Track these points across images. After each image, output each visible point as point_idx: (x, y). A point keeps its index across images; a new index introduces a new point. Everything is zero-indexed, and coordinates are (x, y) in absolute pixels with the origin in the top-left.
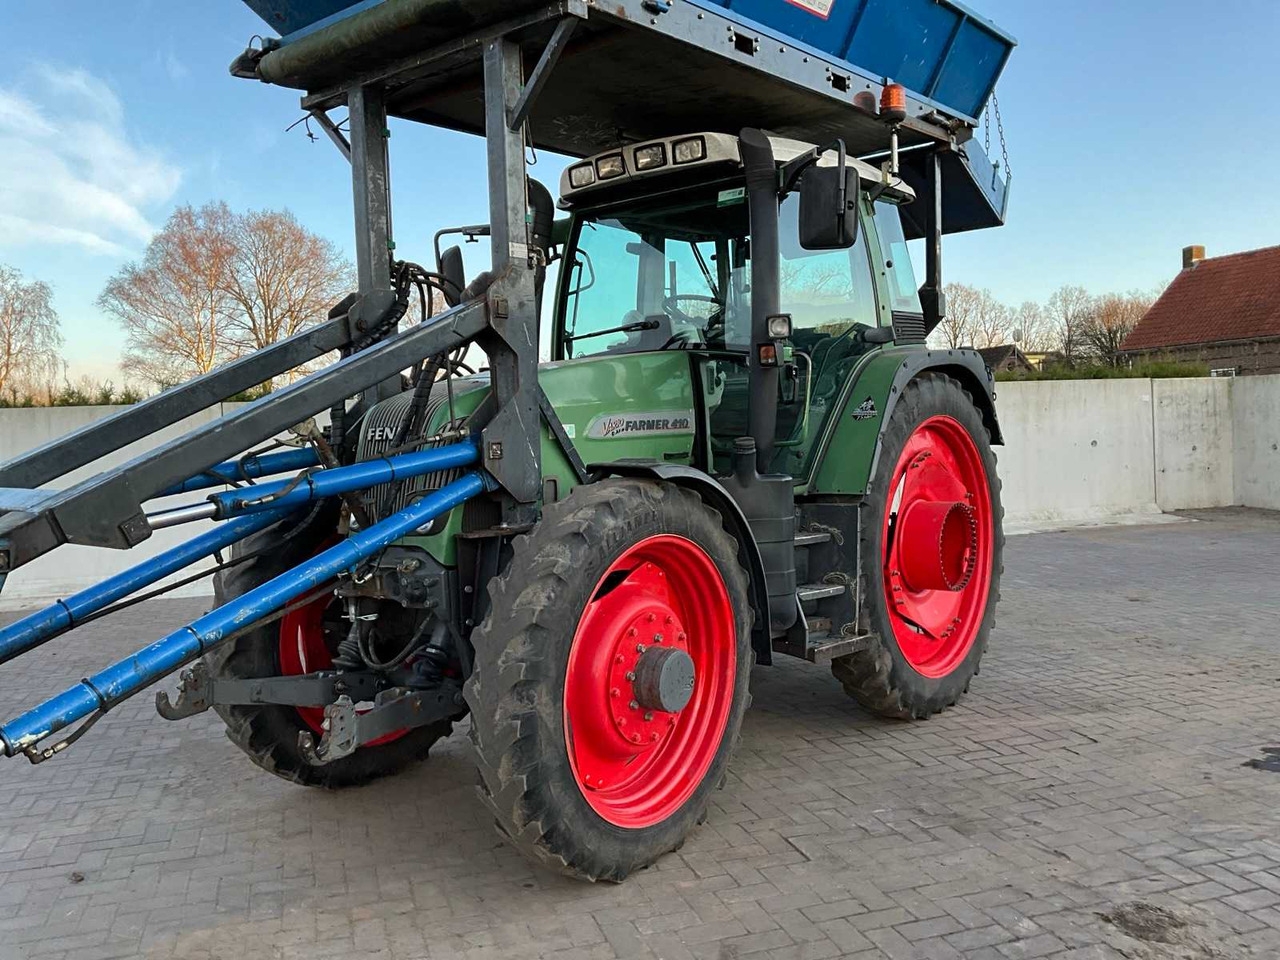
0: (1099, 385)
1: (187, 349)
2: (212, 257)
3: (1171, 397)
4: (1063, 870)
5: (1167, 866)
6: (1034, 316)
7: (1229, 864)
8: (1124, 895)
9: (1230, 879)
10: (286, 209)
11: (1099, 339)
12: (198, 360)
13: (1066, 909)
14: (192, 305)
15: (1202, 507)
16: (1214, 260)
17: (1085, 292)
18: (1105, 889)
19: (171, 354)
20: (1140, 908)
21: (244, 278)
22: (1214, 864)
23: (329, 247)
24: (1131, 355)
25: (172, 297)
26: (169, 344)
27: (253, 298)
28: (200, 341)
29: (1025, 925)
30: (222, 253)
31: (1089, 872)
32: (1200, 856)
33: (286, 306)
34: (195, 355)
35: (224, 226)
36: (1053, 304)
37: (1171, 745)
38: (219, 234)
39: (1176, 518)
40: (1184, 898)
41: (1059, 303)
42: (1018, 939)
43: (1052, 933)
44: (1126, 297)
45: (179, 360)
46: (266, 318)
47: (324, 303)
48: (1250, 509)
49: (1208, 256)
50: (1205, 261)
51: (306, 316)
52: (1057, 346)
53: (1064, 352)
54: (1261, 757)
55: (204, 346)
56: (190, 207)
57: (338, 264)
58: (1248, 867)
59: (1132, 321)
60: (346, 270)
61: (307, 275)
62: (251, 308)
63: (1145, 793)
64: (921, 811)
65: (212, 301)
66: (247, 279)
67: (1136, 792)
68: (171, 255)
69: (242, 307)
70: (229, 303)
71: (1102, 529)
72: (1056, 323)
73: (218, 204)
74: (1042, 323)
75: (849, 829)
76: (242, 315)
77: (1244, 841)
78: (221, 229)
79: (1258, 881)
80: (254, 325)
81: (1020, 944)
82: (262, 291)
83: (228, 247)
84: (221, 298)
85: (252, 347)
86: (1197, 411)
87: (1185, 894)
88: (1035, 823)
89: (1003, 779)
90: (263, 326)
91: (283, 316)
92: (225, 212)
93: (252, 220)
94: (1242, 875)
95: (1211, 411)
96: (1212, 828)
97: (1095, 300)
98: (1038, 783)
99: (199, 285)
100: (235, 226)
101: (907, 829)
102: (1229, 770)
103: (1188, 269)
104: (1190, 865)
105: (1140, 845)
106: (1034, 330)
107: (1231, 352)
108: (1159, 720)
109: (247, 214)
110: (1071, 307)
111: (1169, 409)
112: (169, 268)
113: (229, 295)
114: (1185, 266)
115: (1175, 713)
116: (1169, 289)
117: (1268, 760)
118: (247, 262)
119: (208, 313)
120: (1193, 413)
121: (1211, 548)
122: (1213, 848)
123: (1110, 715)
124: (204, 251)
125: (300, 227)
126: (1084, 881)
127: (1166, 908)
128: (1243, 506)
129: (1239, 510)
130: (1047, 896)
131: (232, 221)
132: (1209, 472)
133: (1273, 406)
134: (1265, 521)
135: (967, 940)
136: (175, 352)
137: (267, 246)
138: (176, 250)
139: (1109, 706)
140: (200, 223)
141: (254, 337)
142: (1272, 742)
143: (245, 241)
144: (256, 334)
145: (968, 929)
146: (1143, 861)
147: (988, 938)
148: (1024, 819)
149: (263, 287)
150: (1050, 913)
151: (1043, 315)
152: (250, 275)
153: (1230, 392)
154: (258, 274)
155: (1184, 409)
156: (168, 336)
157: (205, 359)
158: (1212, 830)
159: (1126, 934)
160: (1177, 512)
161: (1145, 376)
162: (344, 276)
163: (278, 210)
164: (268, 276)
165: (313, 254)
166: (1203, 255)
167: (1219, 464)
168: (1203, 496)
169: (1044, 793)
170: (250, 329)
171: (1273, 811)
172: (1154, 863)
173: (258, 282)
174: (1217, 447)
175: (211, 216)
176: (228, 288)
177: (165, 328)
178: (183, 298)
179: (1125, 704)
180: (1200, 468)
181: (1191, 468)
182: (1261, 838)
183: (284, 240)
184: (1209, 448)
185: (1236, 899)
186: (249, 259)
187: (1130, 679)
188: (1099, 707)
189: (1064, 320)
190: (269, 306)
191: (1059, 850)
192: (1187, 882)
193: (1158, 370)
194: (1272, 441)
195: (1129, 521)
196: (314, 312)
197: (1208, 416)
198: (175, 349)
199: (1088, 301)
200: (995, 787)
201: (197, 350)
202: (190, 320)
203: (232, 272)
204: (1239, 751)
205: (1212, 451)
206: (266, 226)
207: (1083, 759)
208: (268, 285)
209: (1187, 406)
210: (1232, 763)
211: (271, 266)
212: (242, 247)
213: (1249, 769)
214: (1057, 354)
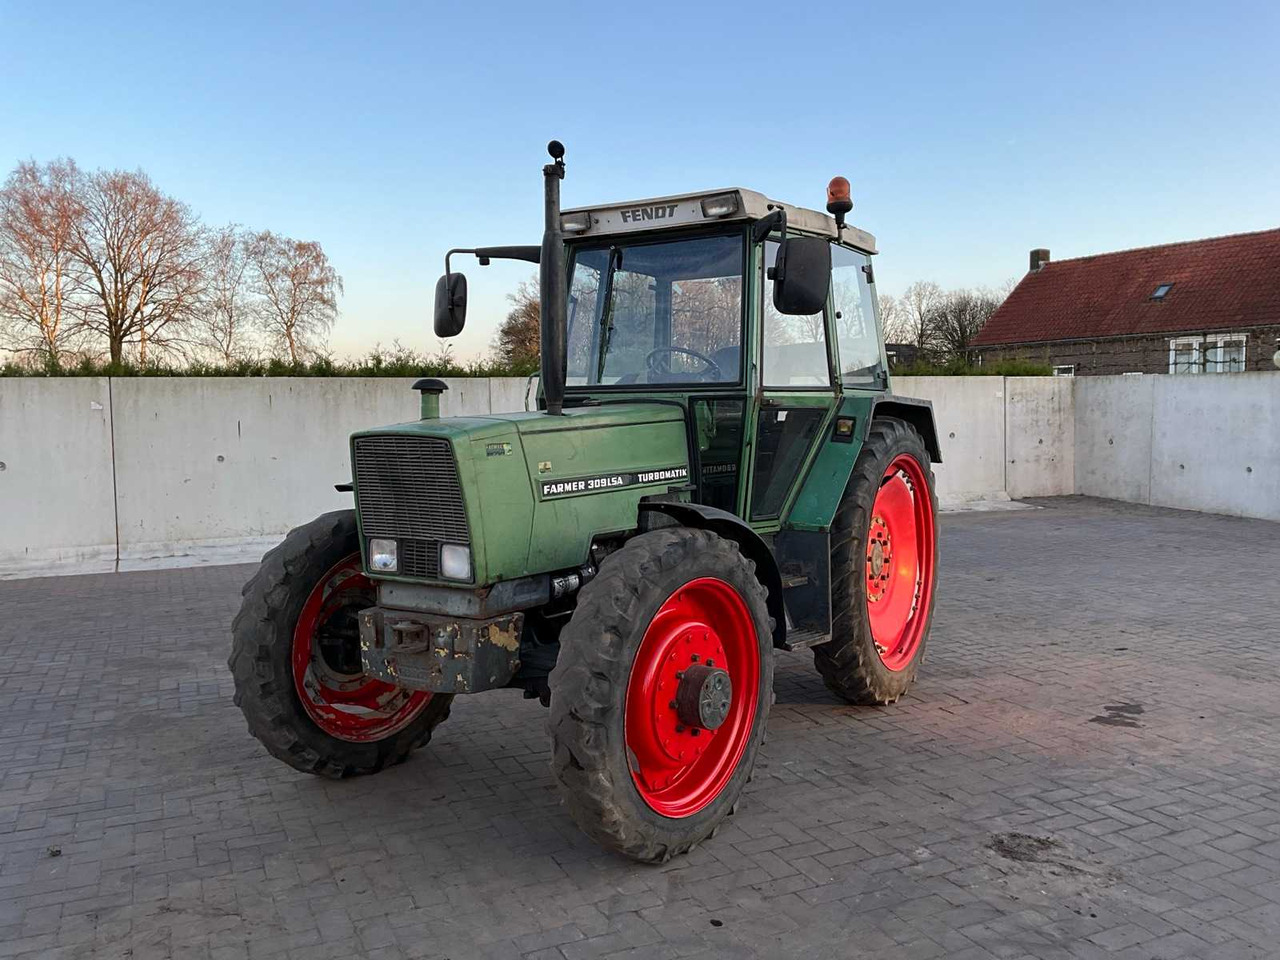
0: (958, 382)
1: (30, 313)
2: (58, 217)
3: (1021, 394)
4: (949, 808)
5: (1033, 803)
6: (890, 309)
7: (1082, 800)
8: (1001, 827)
9: (1083, 812)
10: (140, 169)
11: (951, 334)
12: (42, 325)
13: (953, 839)
14: (36, 267)
15: (1046, 495)
16: (1058, 263)
17: (937, 287)
18: (984, 822)
19: (11, 317)
20: (1014, 836)
21: (93, 241)
22: (1071, 800)
23: (185, 210)
24: (981, 351)
25: (13, 257)
26: (10, 308)
27: (102, 261)
28: (44, 305)
29: (922, 853)
30: (69, 213)
31: (970, 809)
32: (1059, 794)
33: (137, 270)
34: (38, 319)
35: (72, 185)
36: (908, 298)
37: (1030, 706)
38: (66, 192)
39: (1024, 505)
40: (1047, 827)
41: (913, 298)
42: (917, 863)
43: (943, 857)
44: (975, 294)
45: (21, 324)
46: (116, 282)
47: (179, 269)
48: (1089, 497)
49: (1053, 259)
50: (1050, 264)
51: (160, 283)
52: (910, 338)
53: (916, 344)
54: (1106, 714)
55: (49, 310)
56: (34, 163)
57: (195, 229)
58: (1099, 803)
59: (981, 317)
60: (204, 235)
61: (162, 239)
62: (100, 272)
63: (1012, 745)
64: (825, 763)
65: (58, 263)
66: (96, 242)
67: (1004, 744)
68: (13, 213)
69: (90, 270)
70: (76, 266)
71: (959, 514)
72: (911, 316)
73: (65, 160)
74: (897, 316)
75: (766, 779)
76: (91, 278)
77: (1093, 782)
78: (68, 187)
79: (1106, 813)
80: (103, 290)
81: (920, 867)
82: (112, 254)
83: (76, 206)
84: (68, 260)
85: (101, 312)
86: (1043, 407)
87: (1049, 824)
88: (922, 771)
89: (893, 735)
90: (113, 291)
91: (135, 281)
92: (73, 169)
93: (104, 181)
94: (1093, 808)
95: (1057, 407)
96: (1067, 772)
97: (947, 296)
98: (922, 738)
99: (44, 245)
100: (83, 185)
101: (815, 777)
102: (1080, 725)
103: (1035, 271)
104: (1051, 801)
105: (1010, 787)
106: (889, 322)
107: (1070, 350)
108: (1021, 684)
109: (96, 172)
110: (924, 302)
111: (1019, 405)
112: (10, 226)
113: (77, 258)
114: (1032, 267)
115: (1033, 679)
116: (1017, 289)
117: (1110, 717)
118: (97, 223)
119: (52, 275)
120: (1040, 408)
121: (1056, 533)
122: (1067, 787)
123: (977, 680)
124: (49, 211)
125: (154, 188)
126: (967, 817)
127: (1034, 835)
128: (1082, 495)
129: (1080, 498)
130: (939, 829)
131: (80, 180)
132: (1054, 463)
133: (1111, 404)
134: (1101, 509)
135: (875, 865)
136: (15, 316)
137: (118, 207)
138: (18, 207)
139: (977, 673)
140: (46, 180)
141: (103, 302)
142: (1112, 701)
143: (96, 201)
144: (105, 299)
145: (875, 857)
146: (1013, 800)
147: (892, 863)
148: (912, 768)
149: (113, 250)
150: (940, 842)
151: (899, 308)
152: (100, 237)
153: (1073, 390)
154: (108, 237)
155: (1033, 405)
156: (8, 298)
157: (49, 324)
158: (1066, 774)
159: (1004, 856)
160: (1025, 499)
161: (999, 374)
162: (201, 242)
163: (132, 170)
164: (119, 239)
165: (170, 217)
166: (1048, 258)
167: (1062, 457)
168: (1046, 485)
169: (925, 746)
170: (98, 293)
171: (1116, 757)
172: (1022, 801)
173: (108, 245)
174: (1061, 441)
175: (58, 173)
176: (75, 250)
177: (5, 291)
178: (26, 258)
179: (991, 671)
180: (1045, 459)
181: (1037, 460)
182: (1107, 779)
183: (137, 201)
184: (1054, 441)
185: (1087, 828)
186: (98, 220)
187: (992, 649)
188: (967, 674)
189: (918, 313)
190: (119, 271)
191: (945, 793)
192: (1049, 815)
193: (1011, 369)
194: (1109, 437)
195: (982, 507)
196: (169, 277)
197: (1053, 412)
198: (15, 313)
199: (940, 296)
200: (886, 741)
201: (41, 314)
202: (33, 282)
203: (79, 233)
204: (1086, 710)
205: (1057, 444)
206: (118, 186)
207: (958, 718)
208: (118, 248)
209: (1035, 402)
210: (1081, 720)
211: (122, 228)
212: (90, 207)
213: (1095, 725)
214: (910, 346)
